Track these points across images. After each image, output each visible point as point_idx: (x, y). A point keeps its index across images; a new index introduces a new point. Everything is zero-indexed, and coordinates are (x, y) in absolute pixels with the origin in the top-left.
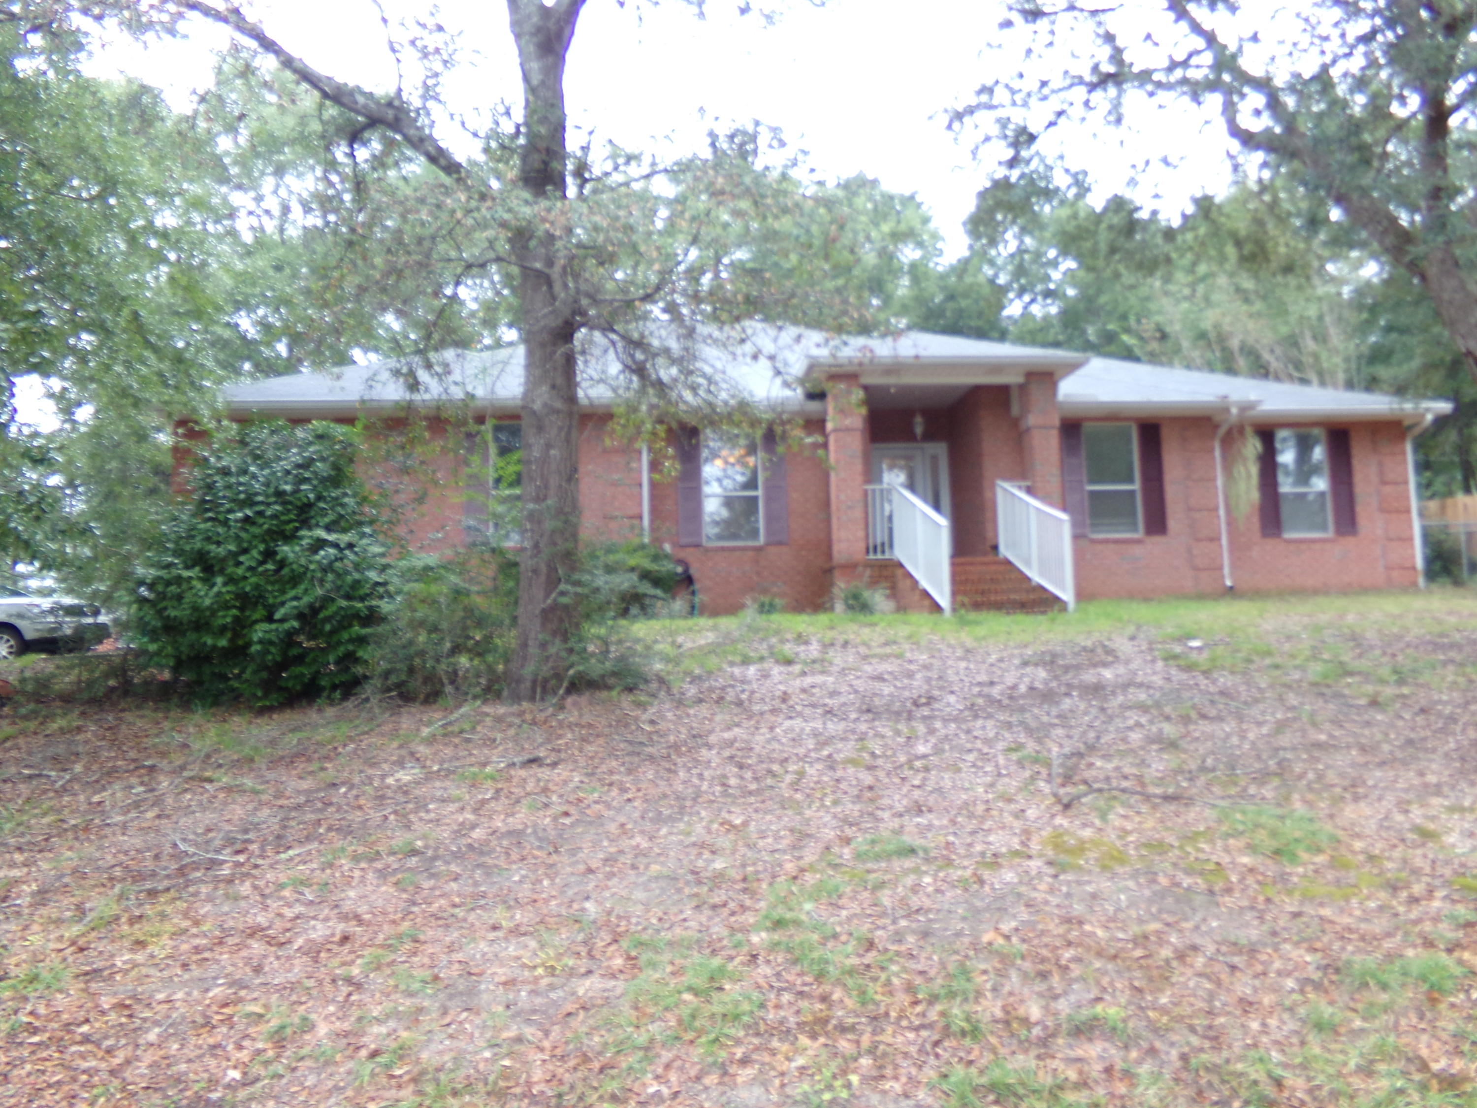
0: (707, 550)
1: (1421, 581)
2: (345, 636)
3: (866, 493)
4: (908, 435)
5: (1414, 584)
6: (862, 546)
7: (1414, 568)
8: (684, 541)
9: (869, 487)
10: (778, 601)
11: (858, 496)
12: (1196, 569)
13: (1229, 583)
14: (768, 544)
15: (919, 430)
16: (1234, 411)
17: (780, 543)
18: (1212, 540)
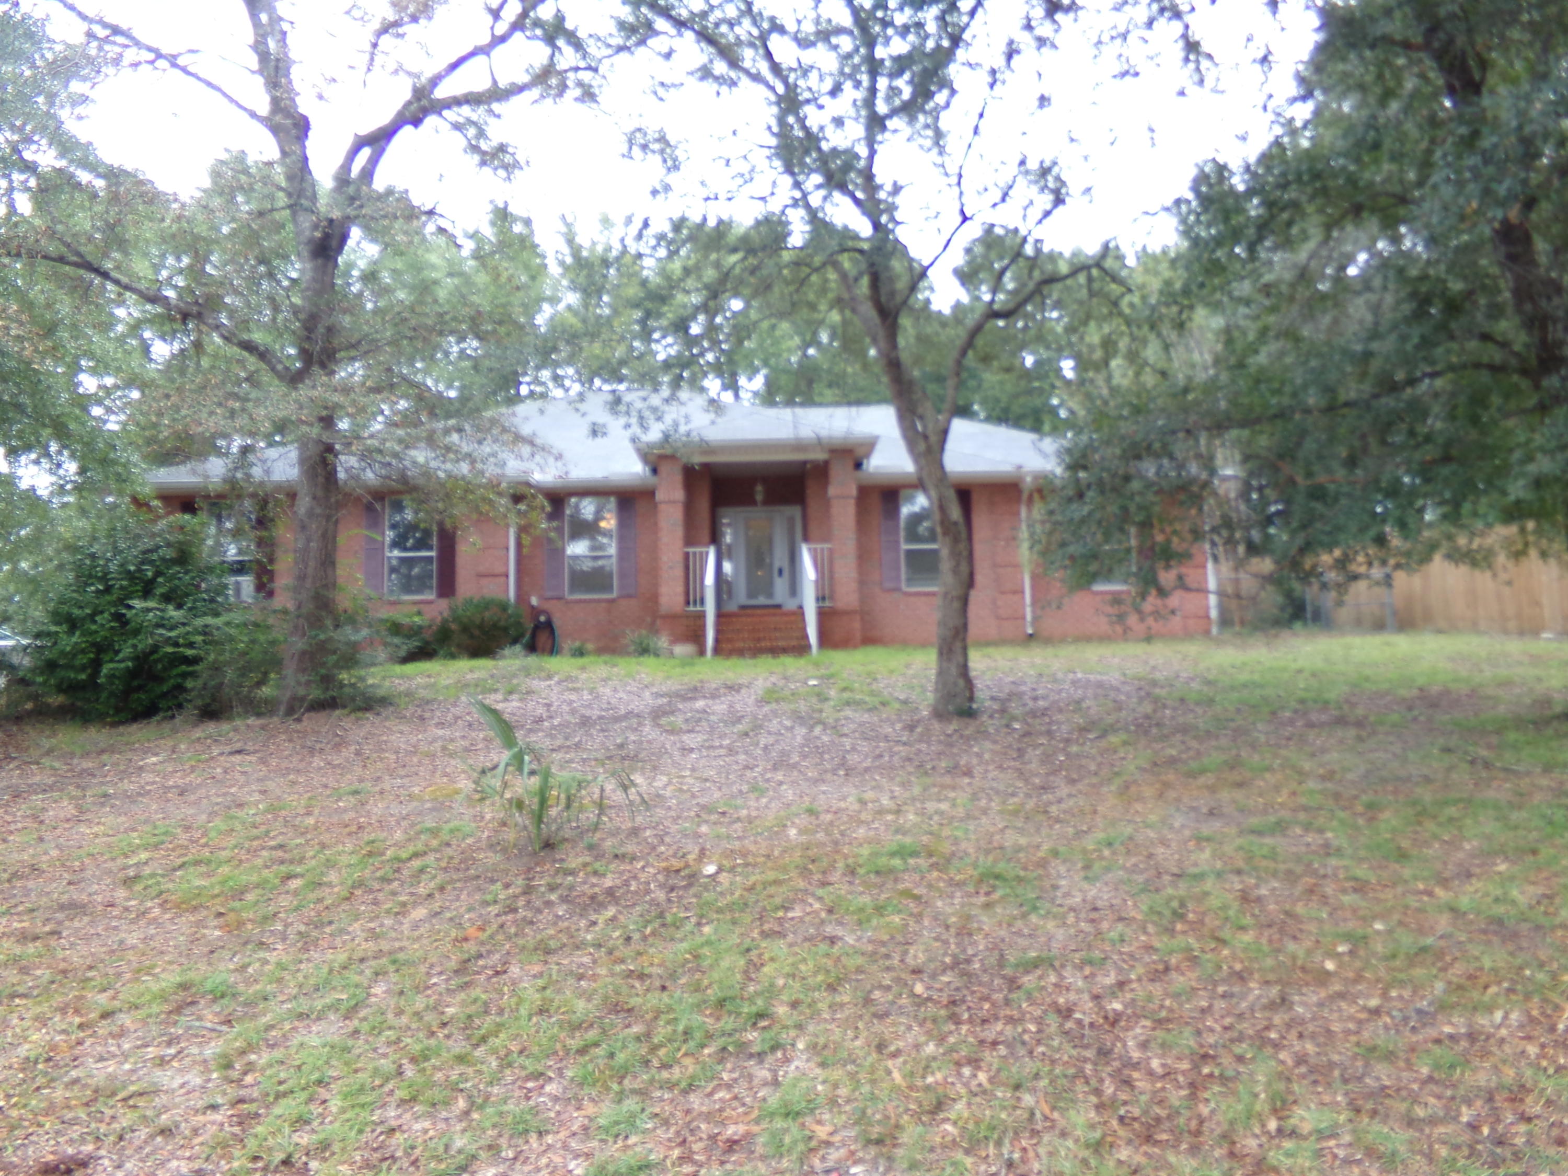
0: (568, 602)
1: (1214, 630)
2: (175, 672)
3: (687, 555)
4: (750, 501)
5: (1207, 632)
6: (681, 599)
7: (1208, 617)
8: (549, 594)
9: (691, 550)
10: (590, 646)
11: (679, 558)
12: (999, 618)
13: (1030, 631)
14: (621, 597)
15: (759, 497)
16: (1029, 479)
17: (629, 596)
18: (1015, 592)
